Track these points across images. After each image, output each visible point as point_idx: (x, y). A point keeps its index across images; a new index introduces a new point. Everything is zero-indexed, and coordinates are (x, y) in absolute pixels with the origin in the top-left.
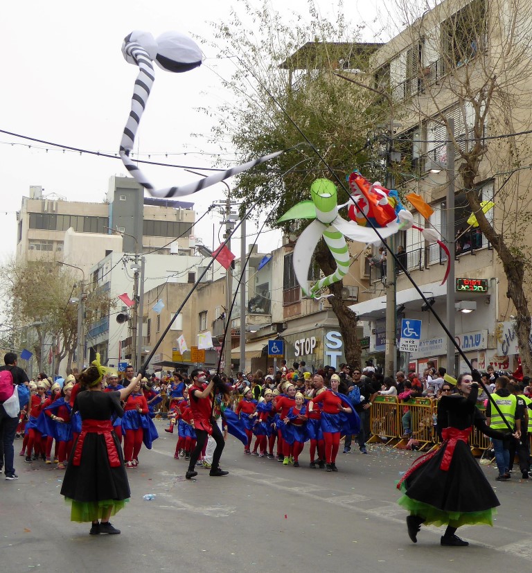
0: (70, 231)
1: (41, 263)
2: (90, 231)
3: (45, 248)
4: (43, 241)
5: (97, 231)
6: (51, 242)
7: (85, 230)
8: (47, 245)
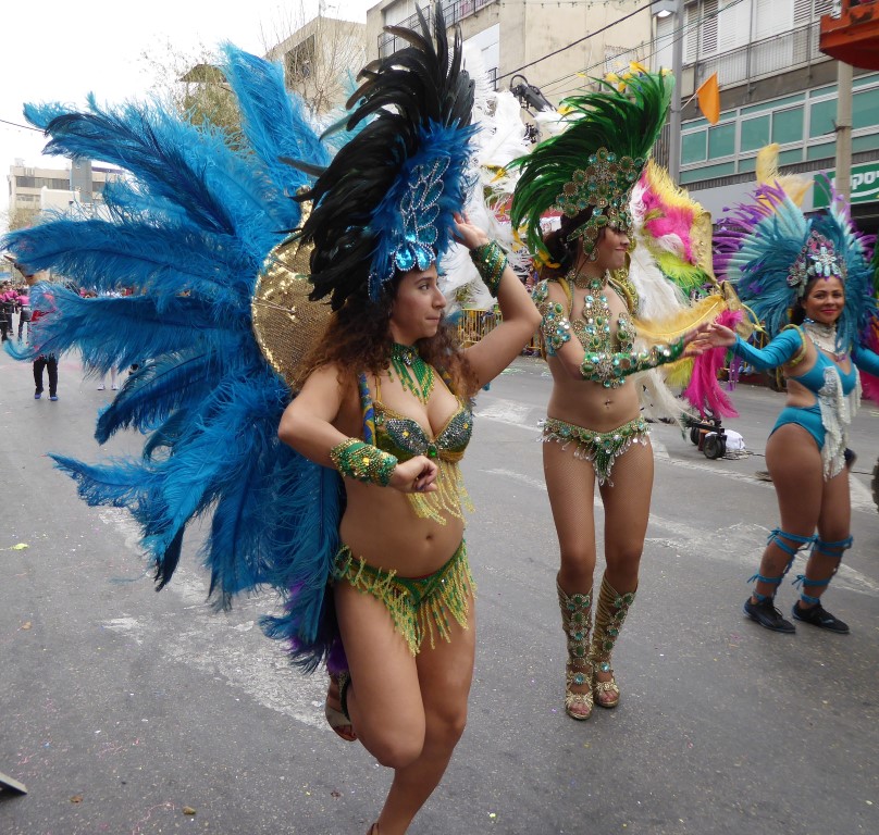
0: (45, 188)
1: (26, 209)
2: (57, 188)
3: (28, 200)
4: (26, 195)
5: (62, 188)
6: (32, 196)
7: (54, 188)
8: (29, 198)
